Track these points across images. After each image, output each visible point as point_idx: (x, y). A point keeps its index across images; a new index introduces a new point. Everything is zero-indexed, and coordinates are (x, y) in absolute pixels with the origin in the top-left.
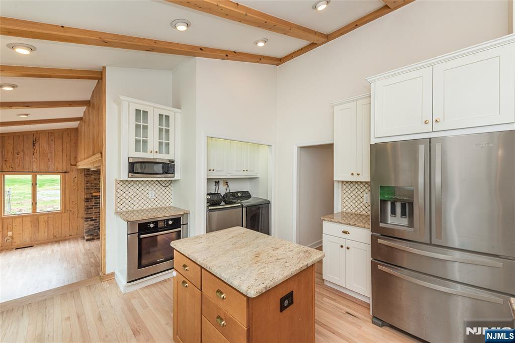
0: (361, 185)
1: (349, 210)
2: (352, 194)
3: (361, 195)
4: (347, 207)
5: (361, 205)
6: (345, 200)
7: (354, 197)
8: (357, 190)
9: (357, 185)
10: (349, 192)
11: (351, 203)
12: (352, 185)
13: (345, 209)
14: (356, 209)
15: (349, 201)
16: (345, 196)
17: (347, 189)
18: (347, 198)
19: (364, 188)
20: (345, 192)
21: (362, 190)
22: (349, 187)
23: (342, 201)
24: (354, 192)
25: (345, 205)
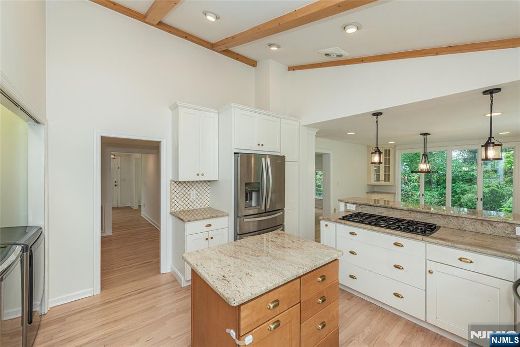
0: (189, 184)
1: (178, 209)
2: (180, 193)
3: (189, 193)
4: (176, 207)
5: (189, 201)
6: (173, 200)
7: (182, 195)
8: (184, 189)
9: (184, 184)
10: (178, 191)
11: (180, 202)
12: (180, 185)
13: (173, 209)
14: (184, 206)
15: (178, 200)
16: (173, 196)
17: (175, 189)
18: (176, 198)
19: (191, 186)
20: (173, 192)
21: (189, 189)
22: (178, 187)
23: (171, 201)
24: (182, 191)
25: (173, 205)
